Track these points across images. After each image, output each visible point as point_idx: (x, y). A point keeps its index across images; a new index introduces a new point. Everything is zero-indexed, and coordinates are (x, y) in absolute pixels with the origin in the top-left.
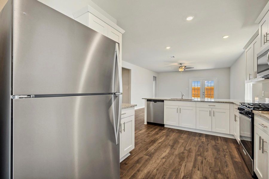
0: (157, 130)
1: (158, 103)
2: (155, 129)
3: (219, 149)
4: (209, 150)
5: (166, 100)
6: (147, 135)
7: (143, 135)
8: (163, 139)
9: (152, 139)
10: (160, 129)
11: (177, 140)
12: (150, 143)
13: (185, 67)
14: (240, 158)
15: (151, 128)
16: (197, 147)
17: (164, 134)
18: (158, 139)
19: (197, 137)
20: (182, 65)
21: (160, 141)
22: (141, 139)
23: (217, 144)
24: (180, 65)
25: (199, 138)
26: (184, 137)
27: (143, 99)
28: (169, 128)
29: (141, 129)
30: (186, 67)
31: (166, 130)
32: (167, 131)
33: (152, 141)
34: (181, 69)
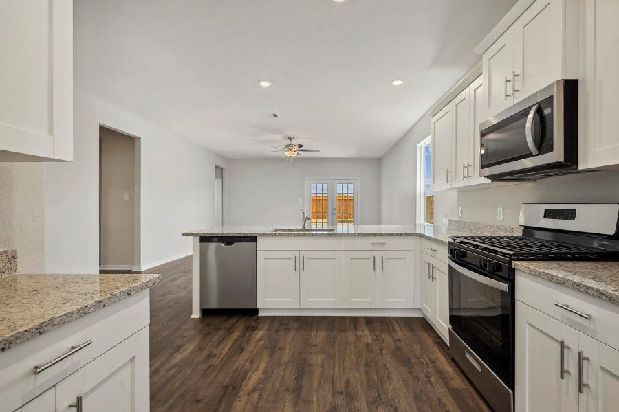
0: (236, 334)
1: (236, 245)
2: (230, 331)
3: (409, 359)
4: (392, 370)
5: (263, 235)
6: (203, 367)
7: (190, 371)
8: (262, 366)
9: (223, 378)
10: (247, 328)
11: (305, 358)
12: (220, 402)
13: (301, 146)
14: (460, 377)
15: (218, 329)
16: (363, 369)
17: (262, 343)
18: (246, 373)
19: (350, 334)
20: (293, 142)
21: (254, 378)
22: (182, 396)
23: (399, 344)
24: (289, 142)
25: (356, 336)
26: (319, 340)
27: (187, 235)
28: (274, 318)
29: (179, 342)
30: (301, 148)
31: (266, 327)
32: (268, 330)
33: (227, 387)
34: (290, 152)
